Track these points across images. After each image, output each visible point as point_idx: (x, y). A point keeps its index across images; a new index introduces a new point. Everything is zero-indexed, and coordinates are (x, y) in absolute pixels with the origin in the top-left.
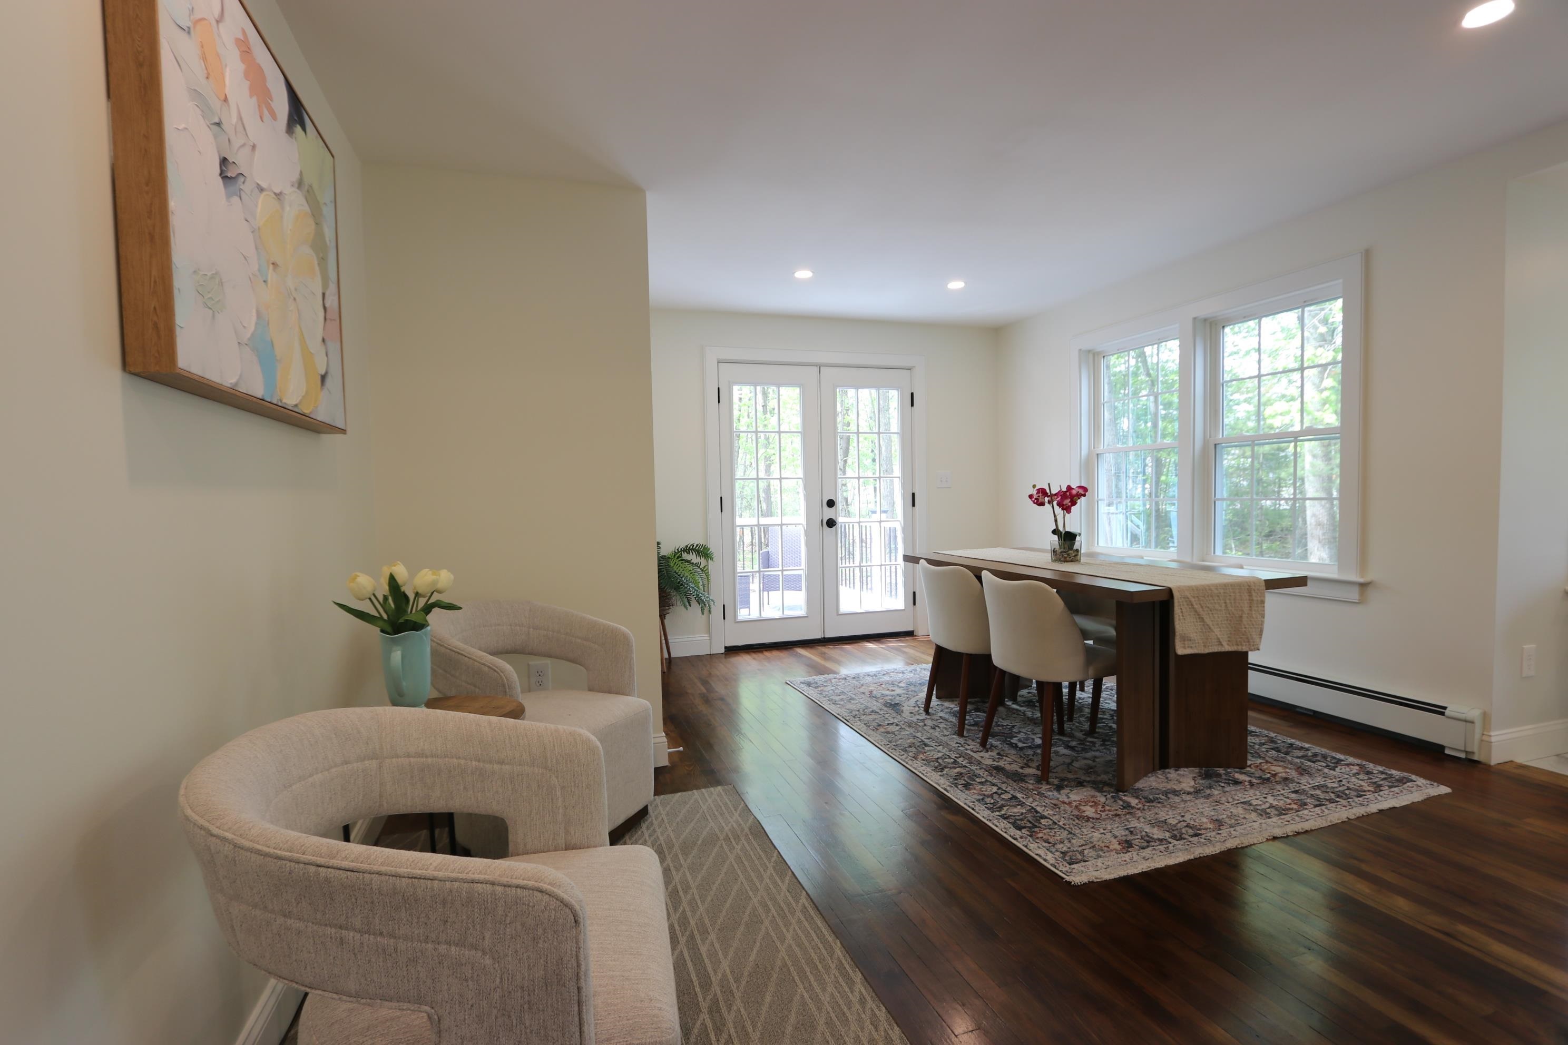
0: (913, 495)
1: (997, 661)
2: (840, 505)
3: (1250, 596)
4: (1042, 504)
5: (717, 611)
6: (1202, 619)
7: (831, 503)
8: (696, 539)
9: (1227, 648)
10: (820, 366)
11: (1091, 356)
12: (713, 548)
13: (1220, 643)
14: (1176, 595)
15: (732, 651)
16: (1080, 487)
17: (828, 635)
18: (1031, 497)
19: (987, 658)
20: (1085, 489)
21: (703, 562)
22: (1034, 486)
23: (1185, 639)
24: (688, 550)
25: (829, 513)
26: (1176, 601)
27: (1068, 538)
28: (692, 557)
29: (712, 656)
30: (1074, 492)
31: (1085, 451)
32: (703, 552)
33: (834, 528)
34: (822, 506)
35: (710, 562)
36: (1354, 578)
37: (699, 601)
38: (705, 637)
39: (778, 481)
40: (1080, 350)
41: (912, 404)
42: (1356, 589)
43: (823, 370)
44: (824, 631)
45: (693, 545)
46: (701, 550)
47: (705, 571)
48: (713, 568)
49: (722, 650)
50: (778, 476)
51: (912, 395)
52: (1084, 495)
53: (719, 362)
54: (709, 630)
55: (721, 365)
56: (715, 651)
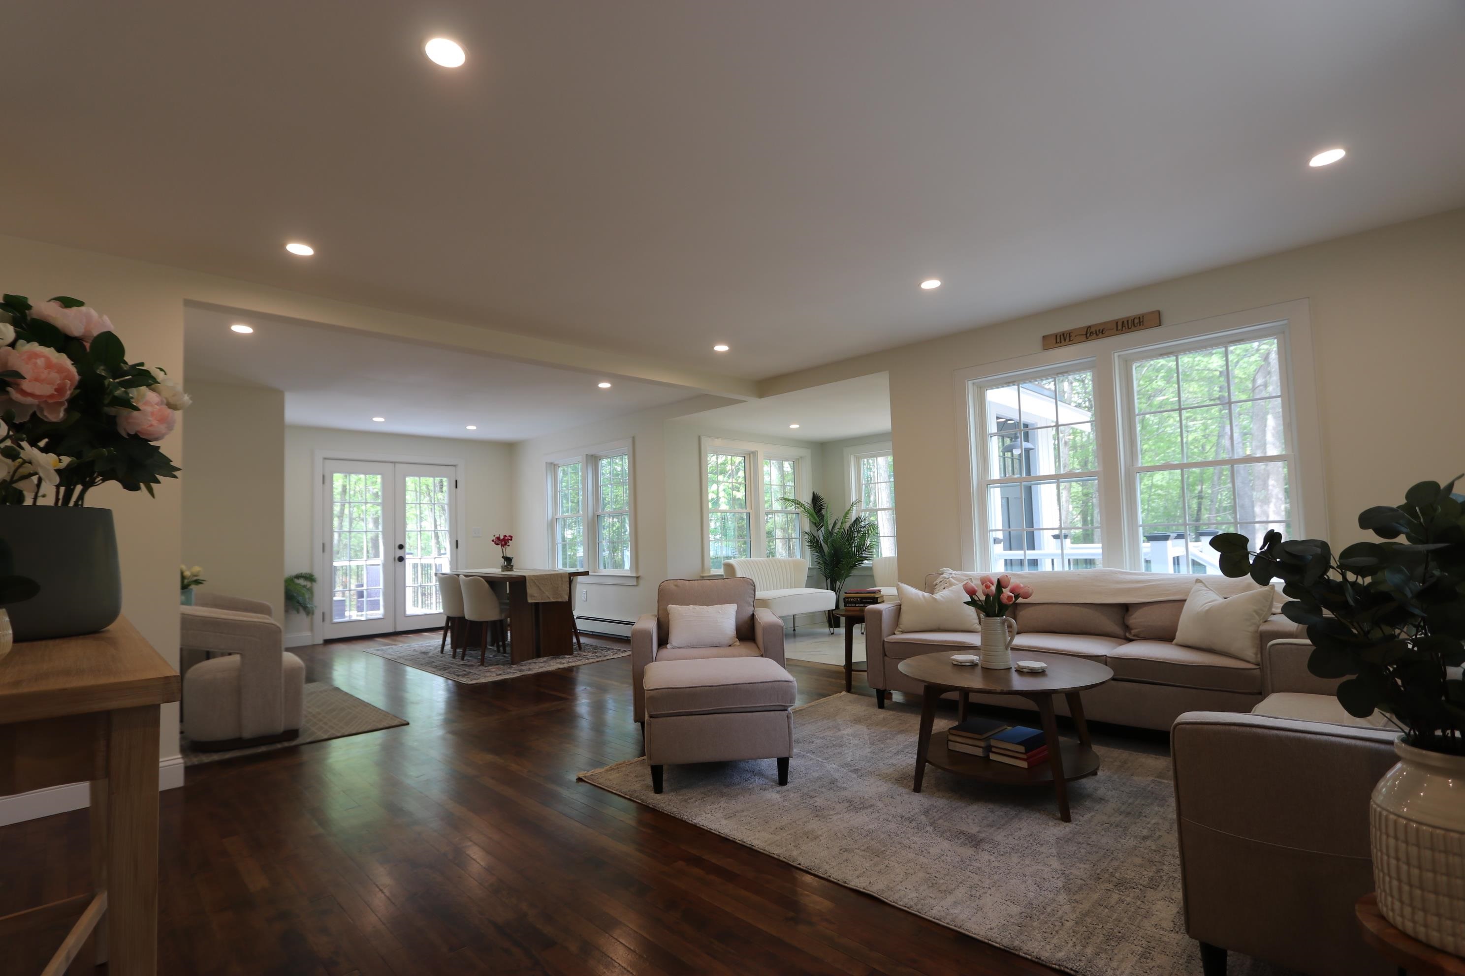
0: (457, 541)
1: (467, 617)
2: (407, 549)
3: (562, 578)
4: (498, 544)
5: (318, 616)
6: (540, 589)
7: (401, 547)
8: (305, 570)
9: (553, 600)
10: (394, 463)
11: (552, 467)
12: (317, 575)
13: (549, 598)
14: (527, 578)
15: (328, 642)
16: (509, 536)
17: (399, 629)
18: (493, 541)
20: (511, 537)
21: (308, 584)
22: (494, 536)
23: (532, 596)
24: (298, 577)
25: (399, 553)
26: (527, 581)
27: (508, 560)
28: (302, 582)
29: (314, 646)
30: (506, 538)
31: (550, 517)
32: (310, 578)
33: (403, 562)
34: (395, 548)
35: (314, 584)
36: (634, 575)
37: (305, 608)
38: (309, 634)
39: (364, 533)
40: (546, 463)
41: (456, 487)
42: (635, 579)
43: (397, 465)
44: (395, 628)
45: (302, 574)
46: (308, 576)
47: (310, 591)
48: (317, 588)
49: (321, 642)
50: (365, 530)
51: (456, 481)
52: (511, 540)
53: (325, 459)
54: (312, 629)
55: (327, 461)
56: (316, 643)
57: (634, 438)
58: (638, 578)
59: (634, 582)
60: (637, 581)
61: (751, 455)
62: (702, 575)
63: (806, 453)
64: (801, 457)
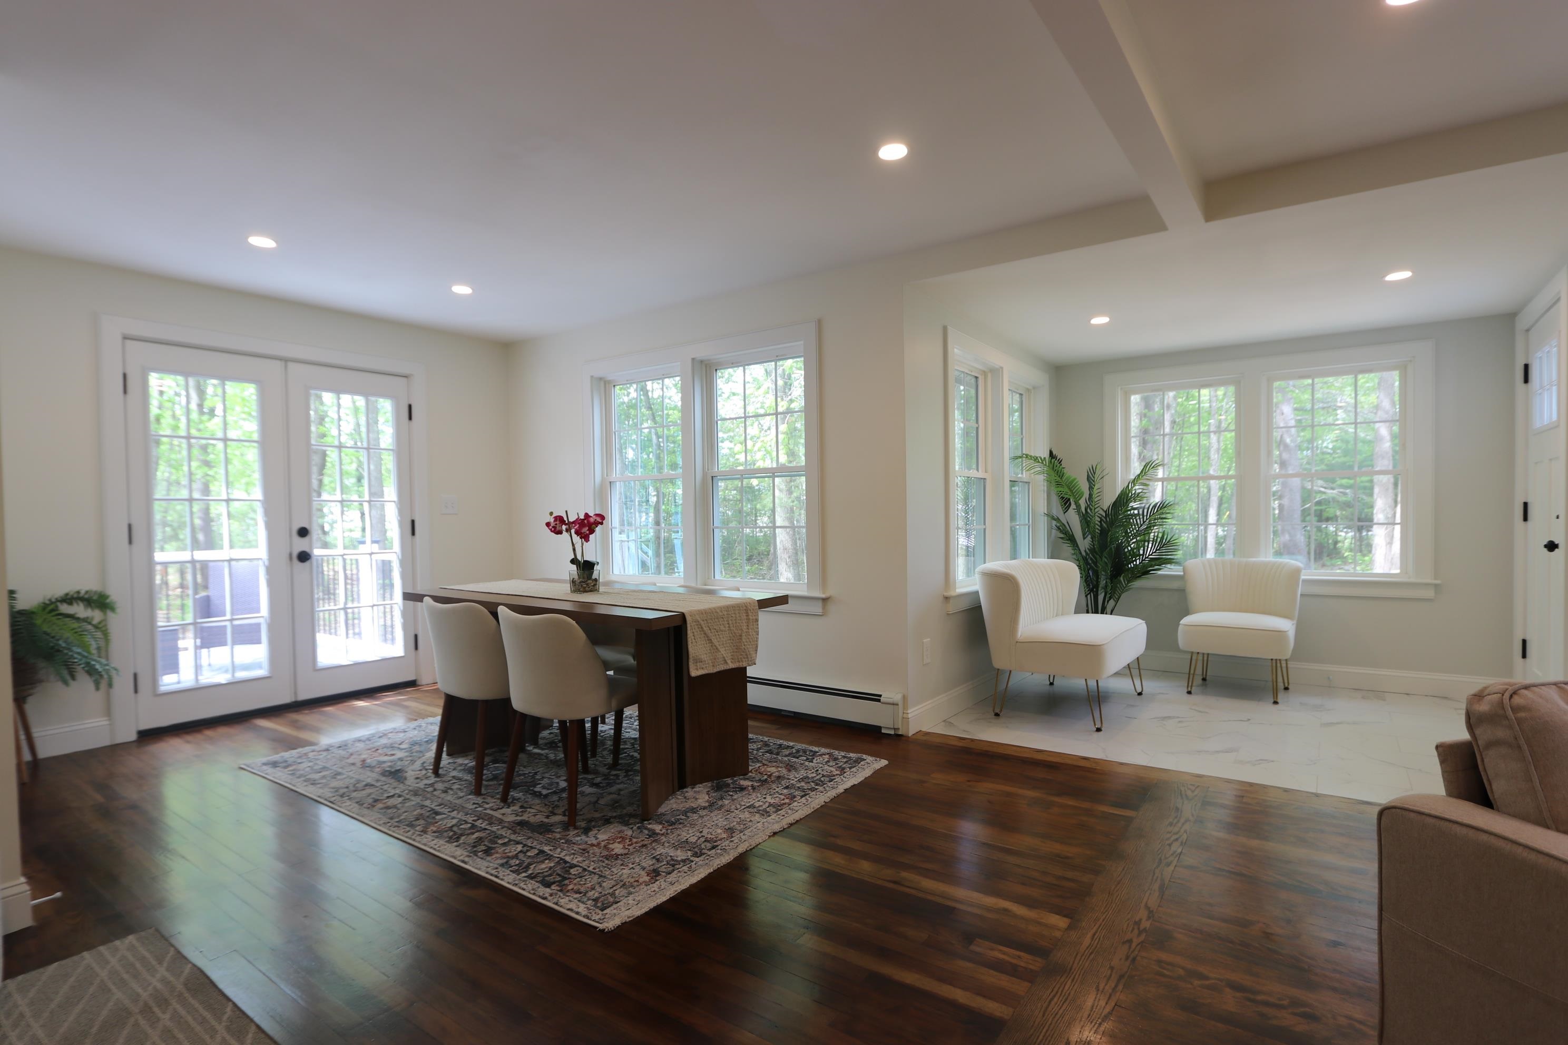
0: (413, 522)
1: (517, 704)
2: (314, 534)
3: (747, 615)
4: (560, 532)
5: (122, 684)
6: (710, 641)
7: (303, 532)
8: (86, 583)
9: (731, 665)
10: (286, 360)
11: (602, 384)
12: (115, 594)
13: (726, 662)
14: (688, 619)
15: (150, 736)
16: (597, 515)
17: (304, 696)
18: (548, 524)
19: (506, 702)
20: (602, 517)
21: (96, 615)
22: (551, 514)
23: (697, 660)
24: (69, 599)
25: (301, 545)
26: (688, 625)
27: (587, 567)
28: (79, 610)
29: (115, 749)
30: (592, 520)
31: (599, 478)
32: (100, 602)
33: (308, 563)
34: (291, 536)
35: (110, 614)
36: (818, 594)
37: (91, 671)
38: (103, 722)
39: (224, 504)
40: (592, 377)
41: (410, 418)
42: (820, 603)
43: (291, 366)
44: (296, 693)
45: (78, 592)
46: (95, 598)
47: (102, 628)
48: (115, 622)
49: (133, 737)
50: (225, 497)
51: (410, 407)
52: (602, 523)
53: (126, 338)
54: (108, 712)
55: (128, 342)
56: (120, 739)
57: (819, 323)
58: (825, 600)
59: (817, 608)
60: (824, 608)
61: (989, 375)
62: (946, 594)
63: (1038, 378)
64: (1034, 388)
